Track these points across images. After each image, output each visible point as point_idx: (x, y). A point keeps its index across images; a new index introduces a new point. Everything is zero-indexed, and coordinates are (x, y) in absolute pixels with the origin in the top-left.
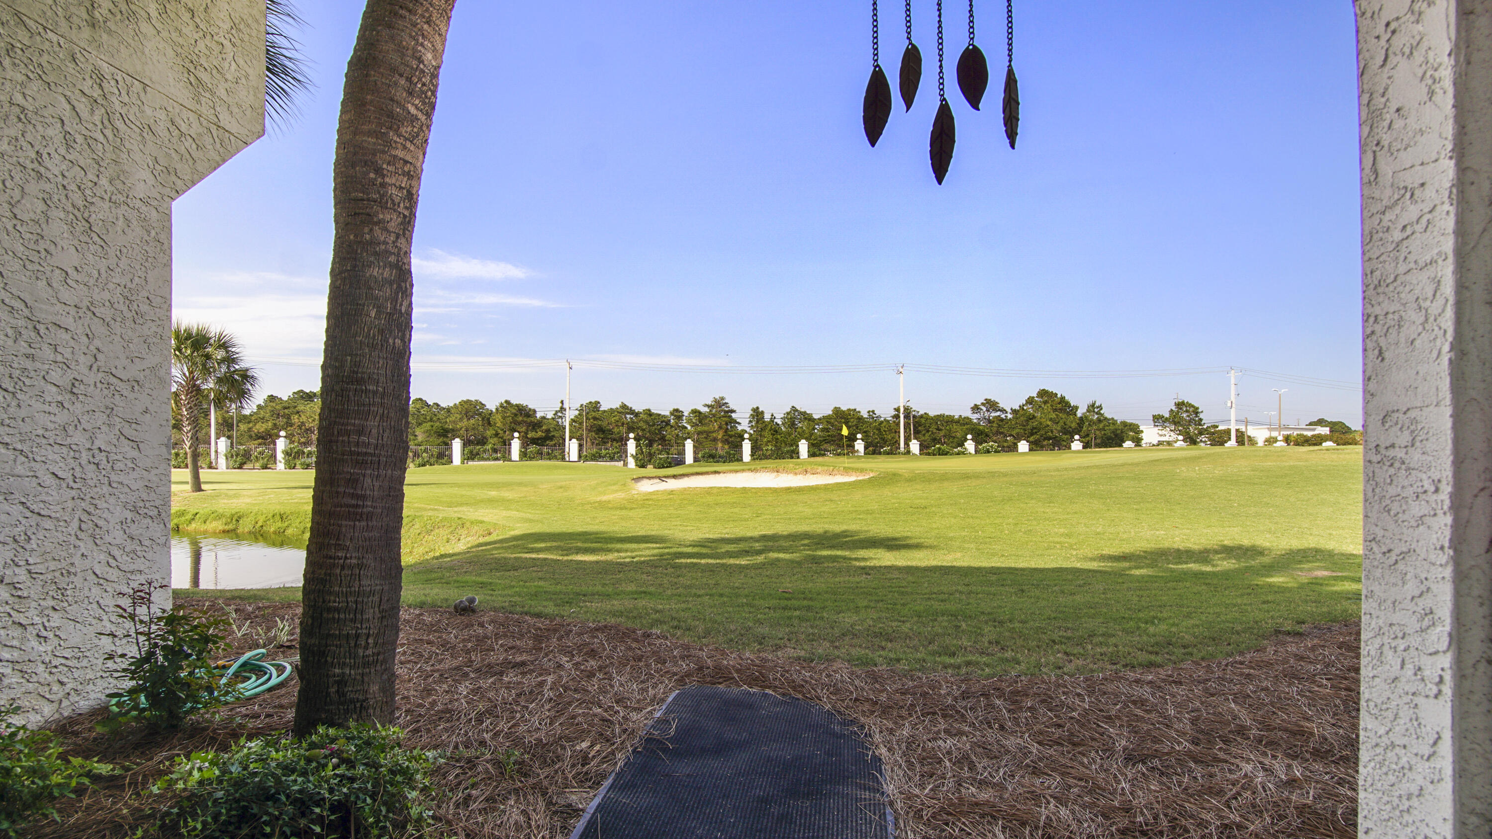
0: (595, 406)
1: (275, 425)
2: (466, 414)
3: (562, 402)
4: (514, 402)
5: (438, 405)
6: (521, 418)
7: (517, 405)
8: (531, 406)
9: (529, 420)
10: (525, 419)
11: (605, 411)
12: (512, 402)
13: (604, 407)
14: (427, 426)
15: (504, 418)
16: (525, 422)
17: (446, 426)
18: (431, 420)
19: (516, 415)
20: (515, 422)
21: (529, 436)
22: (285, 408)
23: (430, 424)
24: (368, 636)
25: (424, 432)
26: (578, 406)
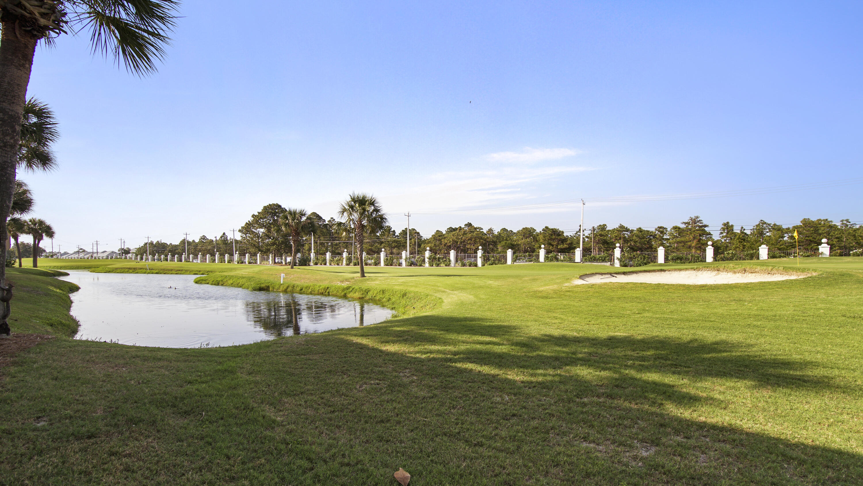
0: (603, 228)
1: (435, 244)
2: (524, 236)
3: (580, 226)
4: (551, 227)
5: (512, 231)
6: (554, 237)
7: (552, 229)
8: (561, 229)
9: (559, 238)
10: (557, 237)
11: (609, 231)
12: (549, 227)
13: (609, 227)
14: (503, 243)
15: (544, 237)
16: (557, 239)
17: (513, 243)
18: (506, 240)
19: (552, 235)
20: (551, 239)
21: (559, 247)
22: (439, 236)
23: (505, 241)
25: (502, 246)
26: (591, 228)
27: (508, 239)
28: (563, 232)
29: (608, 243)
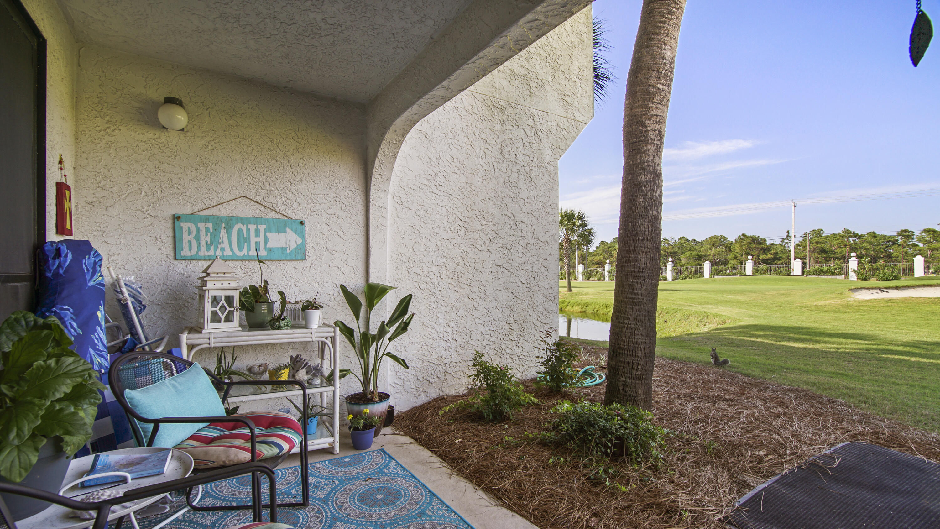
0: (818, 233)
1: (604, 257)
2: (714, 245)
3: (788, 232)
4: (749, 234)
5: (695, 240)
6: (754, 246)
7: (751, 237)
8: (762, 237)
9: (760, 246)
10: (757, 246)
11: (827, 236)
12: (747, 234)
13: (827, 233)
14: (688, 254)
15: (741, 246)
16: (758, 248)
17: (700, 253)
18: (690, 250)
20: (749, 249)
21: (760, 258)
22: (609, 248)
23: (689, 252)
24: (638, 364)
25: (686, 258)
26: (802, 234)
27: (692, 249)
28: (765, 240)
29: (826, 252)
